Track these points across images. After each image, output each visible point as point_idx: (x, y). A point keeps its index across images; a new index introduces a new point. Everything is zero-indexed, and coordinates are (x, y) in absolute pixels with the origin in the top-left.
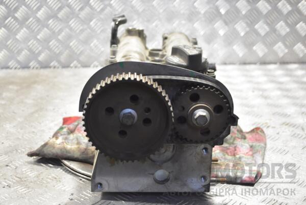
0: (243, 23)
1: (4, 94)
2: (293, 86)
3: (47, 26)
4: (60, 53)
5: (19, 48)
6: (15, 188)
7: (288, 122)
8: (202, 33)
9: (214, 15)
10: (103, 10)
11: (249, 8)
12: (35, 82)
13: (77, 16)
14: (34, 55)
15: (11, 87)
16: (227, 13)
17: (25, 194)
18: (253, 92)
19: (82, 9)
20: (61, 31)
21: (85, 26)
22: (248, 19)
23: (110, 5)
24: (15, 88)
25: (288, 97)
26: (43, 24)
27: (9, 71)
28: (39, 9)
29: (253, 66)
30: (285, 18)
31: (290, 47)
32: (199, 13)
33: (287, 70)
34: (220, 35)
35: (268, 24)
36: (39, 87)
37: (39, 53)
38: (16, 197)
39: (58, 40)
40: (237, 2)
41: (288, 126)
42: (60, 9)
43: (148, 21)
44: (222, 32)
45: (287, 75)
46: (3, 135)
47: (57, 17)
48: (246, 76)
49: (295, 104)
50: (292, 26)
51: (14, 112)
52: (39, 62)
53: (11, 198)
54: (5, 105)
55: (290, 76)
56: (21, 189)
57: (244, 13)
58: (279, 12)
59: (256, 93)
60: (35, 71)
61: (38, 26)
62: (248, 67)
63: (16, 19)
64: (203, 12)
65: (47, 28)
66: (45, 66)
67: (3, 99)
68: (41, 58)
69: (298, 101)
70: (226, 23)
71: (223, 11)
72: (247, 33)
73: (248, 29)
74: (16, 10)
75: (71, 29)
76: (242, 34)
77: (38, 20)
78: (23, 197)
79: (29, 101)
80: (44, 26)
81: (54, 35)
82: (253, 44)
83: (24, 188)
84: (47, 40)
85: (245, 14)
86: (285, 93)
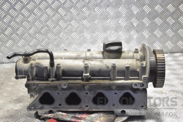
2: (177, 67)
3: (35, 38)
5: (20, 51)
7: (174, 89)
9: (130, 28)
10: (66, 27)
13: (52, 32)
16: (137, 25)
19: (54, 27)
20: (43, 40)
21: (57, 37)
22: (150, 28)
23: (71, 25)
25: (174, 74)
26: (33, 37)
28: (30, 28)
30: (172, 27)
31: (175, 43)
32: (121, 26)
33: (174, 57)
35: (161, 31)
40: (143, 19)
41: (173, 92)
42: (42, 28)
43: (93, 32)
44: (135, 37)
45: (173, 60)
47: (41, 33)
49: (178, 78)
50: (176, 31)
51: (18, 90)
54: (13, 85)
55: (176, 60)
58: (168, 24)
61: (30, 38)
63: (17, 34)
69: (180, 76)
70: (137, 32)
71: (135, 25)
74: (17, 29)
75: (49, 39)
77: (30, 35)
81: (39, 42)
82: (154, 43)
85: (148, 26)
86: (173, 72)
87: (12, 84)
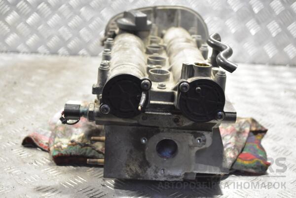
0: (275, 23)
1: (33, 78)
3: (79, 14)
4: (90, 42)
5: (50, 34)
6: (46, 169)
8: (233, 31)
9: (246, 14)
11: (283, 8)
12: (64, 68)
13: (109, 6)
14: (63, 42)
15: (40, 71)
16: (261, 12)
17: (56, 176)
18: (285, 92)
20: (92, 19)
22: (282, 20)
24: (44, 72)
26: (74, 11)
27: (38, 56)
29: (282, 68)
32: (232, 11)
34: (250, 34)
36: (68, 73)
37: (69, 41)
38: (46, 178)
39: (89, 29)
40: (271, 2)
44: (253, 32)
46: (33, 116)
47: (90, 6)
48: (277, 76)
52: (68, 50)
53: (42, 179)
54: (34, 87)
56: (52, 171)
57: (277, 13)
59: (288, 93)
60: (64, 58)
62: (277, 68)
63: (49, 5)
64: (235, 9)
65: (79, 15)
66: (74, 53)
67: (32, 82)
68: (71, 45)
70: (258, 22)
71: (256, 10)
72: (279, 34)
73: (280, 30)
75: (102, 18)
76: (274, 35)
77: (71, 8)
78: (53, 180)
79: (59, 86)
80: (75, 14)
81: (85, 23)
82: (285, 45)
83: (55, 170)
84: (77, 28)
85: (279, 14)
87: (33, 85)
